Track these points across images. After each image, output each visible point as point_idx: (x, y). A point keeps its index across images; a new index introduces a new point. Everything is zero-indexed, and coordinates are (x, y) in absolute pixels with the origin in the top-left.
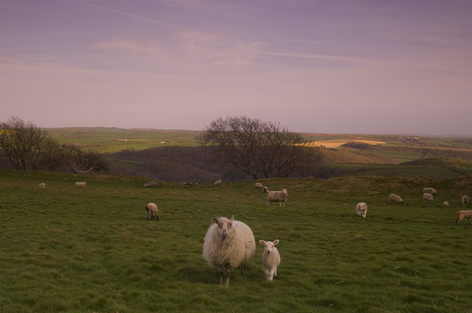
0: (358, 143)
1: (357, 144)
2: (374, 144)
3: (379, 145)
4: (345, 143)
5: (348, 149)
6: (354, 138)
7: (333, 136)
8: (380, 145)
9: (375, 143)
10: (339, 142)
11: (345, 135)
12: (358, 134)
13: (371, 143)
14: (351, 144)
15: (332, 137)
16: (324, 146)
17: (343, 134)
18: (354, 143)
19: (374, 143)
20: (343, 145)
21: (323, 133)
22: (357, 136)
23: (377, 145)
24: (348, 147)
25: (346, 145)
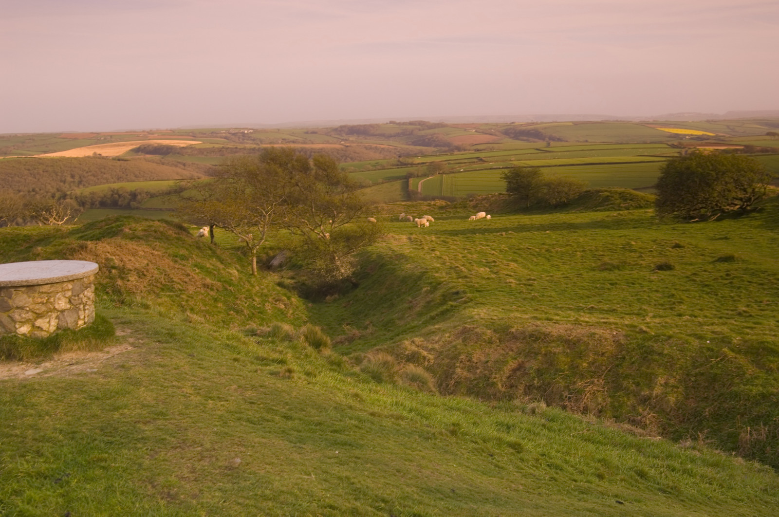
0: (156, 145)
1: (156, 147)
2: (182, 146)
3: (190, 147)
4: (134, 147)
5: (141, 156)
6: (145, 138)
7: (111, 137)
8: (193, 146)
9: (184, 143)
10: (124, 145)
11: (130, 132)
12: (151, 131)
13: (177, 145)
14: (145, 148)
15: (109, 138)
16: (100, 155)
17: (127, 132)
18: (149, 146)
19: (182, 143)
20: (132, 150)
21: (91, 131)
22: (151, 132)
23: (187, 146)
24: (140, 153)
25: (137, 150)
